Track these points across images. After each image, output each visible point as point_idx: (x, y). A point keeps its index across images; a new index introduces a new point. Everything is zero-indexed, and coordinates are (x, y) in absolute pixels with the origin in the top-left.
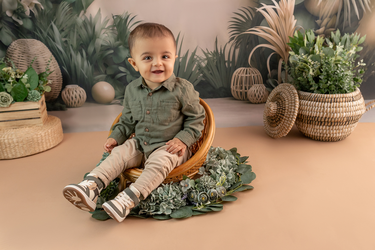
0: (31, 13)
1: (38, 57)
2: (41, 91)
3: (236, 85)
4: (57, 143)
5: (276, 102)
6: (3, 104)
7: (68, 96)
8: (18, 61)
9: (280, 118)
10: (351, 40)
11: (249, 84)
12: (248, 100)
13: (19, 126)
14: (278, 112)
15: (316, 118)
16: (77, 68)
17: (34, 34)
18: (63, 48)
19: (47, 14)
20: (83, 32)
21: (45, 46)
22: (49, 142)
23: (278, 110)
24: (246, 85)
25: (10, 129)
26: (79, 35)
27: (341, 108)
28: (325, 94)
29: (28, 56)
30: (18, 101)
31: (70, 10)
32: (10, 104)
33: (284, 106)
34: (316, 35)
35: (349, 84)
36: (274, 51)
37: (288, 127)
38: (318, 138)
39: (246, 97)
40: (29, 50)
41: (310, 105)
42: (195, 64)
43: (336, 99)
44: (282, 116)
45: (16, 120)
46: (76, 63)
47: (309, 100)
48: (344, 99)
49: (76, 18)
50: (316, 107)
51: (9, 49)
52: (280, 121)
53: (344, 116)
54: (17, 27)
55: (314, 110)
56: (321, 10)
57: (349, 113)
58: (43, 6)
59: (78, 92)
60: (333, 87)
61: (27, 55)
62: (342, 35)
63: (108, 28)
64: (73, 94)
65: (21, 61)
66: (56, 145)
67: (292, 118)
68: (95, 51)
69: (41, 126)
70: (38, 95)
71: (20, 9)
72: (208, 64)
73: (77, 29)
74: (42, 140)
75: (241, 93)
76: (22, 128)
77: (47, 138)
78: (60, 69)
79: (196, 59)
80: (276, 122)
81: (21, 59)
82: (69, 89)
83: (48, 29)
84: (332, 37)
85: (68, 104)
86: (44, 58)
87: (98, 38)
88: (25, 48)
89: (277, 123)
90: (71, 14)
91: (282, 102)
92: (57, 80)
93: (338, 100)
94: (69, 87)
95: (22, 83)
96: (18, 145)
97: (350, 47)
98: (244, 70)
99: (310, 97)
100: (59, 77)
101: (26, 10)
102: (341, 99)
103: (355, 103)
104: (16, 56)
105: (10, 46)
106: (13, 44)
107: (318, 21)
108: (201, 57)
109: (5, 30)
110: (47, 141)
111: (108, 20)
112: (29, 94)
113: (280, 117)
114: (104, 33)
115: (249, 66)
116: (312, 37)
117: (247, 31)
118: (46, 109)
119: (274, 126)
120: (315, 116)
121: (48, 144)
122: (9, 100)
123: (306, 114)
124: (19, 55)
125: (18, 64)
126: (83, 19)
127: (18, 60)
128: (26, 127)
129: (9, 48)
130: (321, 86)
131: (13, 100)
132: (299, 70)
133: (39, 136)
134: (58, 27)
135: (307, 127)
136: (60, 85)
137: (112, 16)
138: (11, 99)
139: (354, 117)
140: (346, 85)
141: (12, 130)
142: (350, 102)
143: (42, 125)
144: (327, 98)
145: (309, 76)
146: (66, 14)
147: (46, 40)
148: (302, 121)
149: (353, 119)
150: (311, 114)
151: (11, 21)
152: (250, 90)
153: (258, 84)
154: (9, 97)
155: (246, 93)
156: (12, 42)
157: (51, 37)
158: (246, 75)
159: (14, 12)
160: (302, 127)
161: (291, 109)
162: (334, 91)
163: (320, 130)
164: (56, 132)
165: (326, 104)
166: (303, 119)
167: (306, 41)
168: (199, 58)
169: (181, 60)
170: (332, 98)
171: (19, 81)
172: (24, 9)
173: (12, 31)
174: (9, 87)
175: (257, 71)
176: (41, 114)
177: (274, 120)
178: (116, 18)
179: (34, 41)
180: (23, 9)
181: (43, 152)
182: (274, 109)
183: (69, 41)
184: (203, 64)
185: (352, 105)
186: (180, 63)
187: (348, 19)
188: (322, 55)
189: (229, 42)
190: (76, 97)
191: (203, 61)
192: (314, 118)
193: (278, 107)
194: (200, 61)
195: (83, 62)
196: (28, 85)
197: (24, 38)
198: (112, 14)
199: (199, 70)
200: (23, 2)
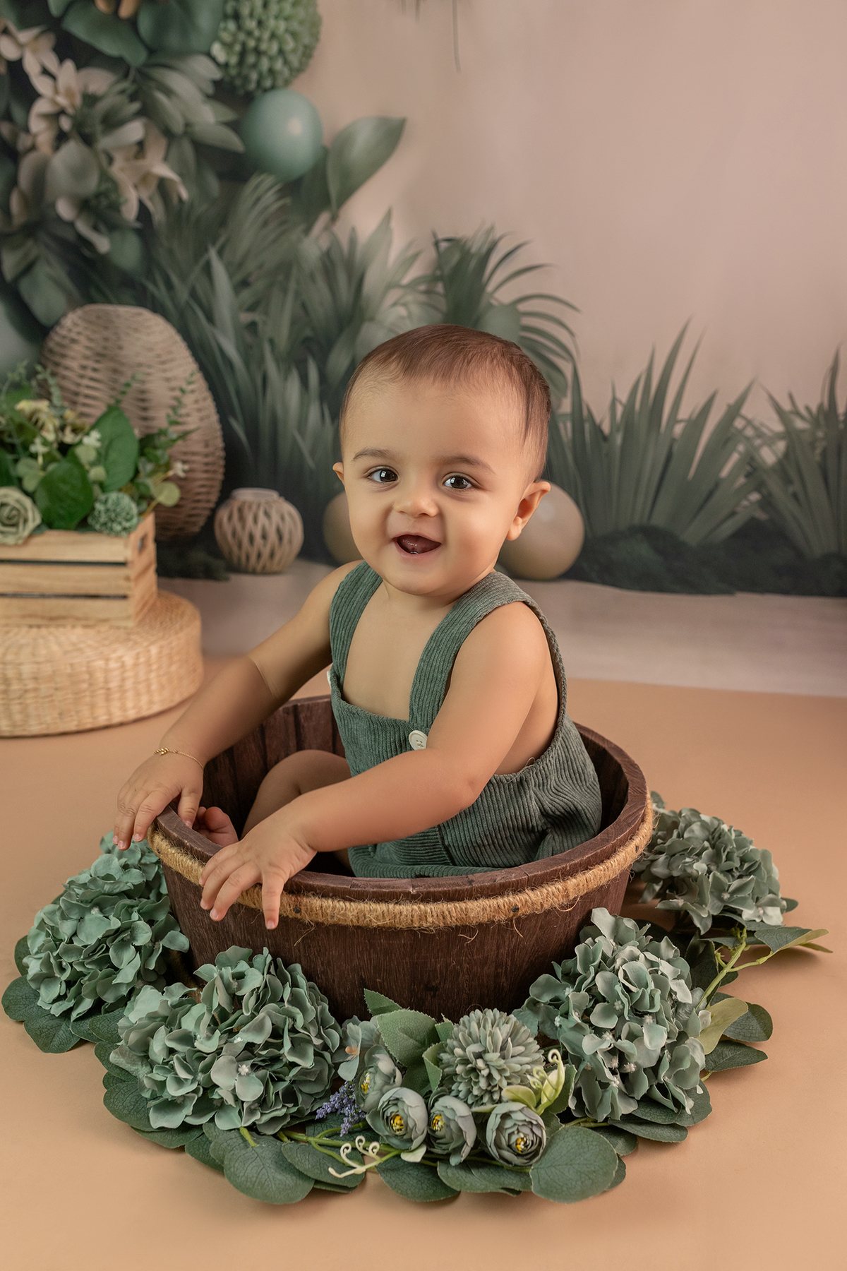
0: (143, 212)
1: (149, 374)
2: (143, 498)
4: (177, 699)
7: (239, 527)
8: (78, 385)
13: (51, 619)
16: (280, 426)
17: (144, 289)
18: (238, 349)
19: (198, 219)
20: (319, 296)
21: (178, 338)
22: (149, 691)
25: (19, 626)
26: (304, 306)
29: (115, 371)
30: (59, 528)
31: (281, 209)
32: (26, 533)
40: (120, 348)
42: (734, 449)
45: (43, 596)
46: (279, 410)
49: (300, 241)
51: (52, 339)
54: (85, 259)
58: (187, 189)
59: (275, 518)
61: (112, 365)
63: (412, 285)
64: (255, 520)
65: (88, 387)
66: (172, 704)
69: (125, 628)
70: (128, 514)
71: (105, 194)
72: (787, 455)
73: (298, 283)
74: (123, 680)
76: (61, 630)
77: (142, 676)
78: (218, 426)
79: (740, 432)
81: (92, 379)
82: (244, 503)
83: (196, 273)
85: (235, 560)
86: (168, 380)
87: (372, 319)
88: (106, 339)
90: (282, 223)
92: (206, 468)
94: (246, 495)
95: (76, 462)
96: (36, 690)
100: (213, 454)
104: (74, 364)
105: (58, 329)
106: (69, 321)
108: (762, 425)
109: (47, 268)
110: (142, 687)
111: (415, 257)
112: (99, 506)
114: (395, 304)
118: (153, 567)
121: (144, 699)
122: (26, 521)
124: (85, 362)
125: (77, 394)
126: (324, 243)
127: (79, 381)
128: (74, 627)
129: (52, 334)
131: (38, 521)
133: (113, 665)
134: (232, 269)
136: (212, 487)
137: (433, 240)
138: (34, 518)
141: (25, 629)
143: (130, 624)
146: (266, 223)
147: (182, 315)
151: (69, 236)
154: (26, 510)
156: (64, 315)
157: (201, 306)
159: (85, 205)
164: (176, 658)
168: (755, 428)
169: (678, 429)
171: (70, 452)
172: (119, 196)
173: (70, 275)
174: (30, 472)
176: (132, 584)
178: (448, 249)
179: (140, 314)
180: (113, 196)
181: (121, 724)
183: (265, 323)
184: (769, 456)
186: (673, 440)
190: (264, 537)
191: (770, 441)
194: (758, 442)
195: (304, 406)
196: (97, 473)
197: (108, 301)
198: (434, 235)
199: (748, 476)
200: (119, 170)
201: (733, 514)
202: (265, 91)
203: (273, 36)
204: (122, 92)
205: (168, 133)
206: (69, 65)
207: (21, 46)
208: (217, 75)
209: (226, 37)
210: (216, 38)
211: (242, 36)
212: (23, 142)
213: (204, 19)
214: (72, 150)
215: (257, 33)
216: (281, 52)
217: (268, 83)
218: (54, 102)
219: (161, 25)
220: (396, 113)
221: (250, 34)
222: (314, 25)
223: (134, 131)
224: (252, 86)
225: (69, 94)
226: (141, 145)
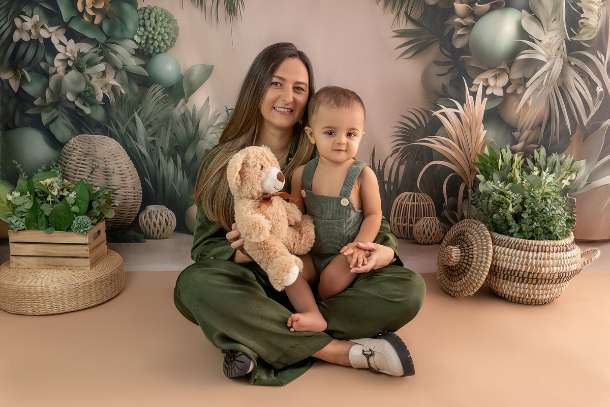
0: (105, 98)
1: (109, 162)
3: (398, 216)
5: (459, 246)
7: (149, 220)
8: (77, 167)
9: (465, 270)
10: (561, 163)
11: (416, 216)
12: (413, 238)
13: (57, 266)
14: (462, 261)
15: (517, 273)
16: (166, 181)
18: (147, 151)
19: (130, 101)
20: (181, 130)
21: (121, 147)
23: (462, 257)
24: (412, 217)
26: (174, 134)
27: (551, 260)
28: (529, 239)
29: (93, 161)
31: (164, 97)
33: (471, 253)
34: (513, 152)
35: (562, 228)
36: (453, 171)
37: (477, 283)
38: (517, 299)
39: (411, 233)
40: (96, 151)
41: (508, 254)
43: (544, 248)
44: (467, 266)
46: (165, 174)
47: (508, 247)
48: (555, 248)
49: (172, 110)
50: (516, 257)
51: (65, 149)
52: (465, 274)
53: (554, 272)
55: (514, 261)
56: (521, 119)
57: (562, 267)
58: (124, 89)
59: (165, 216)
60: (541, 231)
61: (92, 158)
62: (549, 154)
63: (218, 125)
64: (156, 218)
65: (81, 167)
67: (483, 271)
68: (195, 158)
71: (89, 91)
73: (172, 125)
75: (404, 228)
78: (140, 181)
80: (459, 274)
81: (82, 164)
82: (151, 211)
83: (129, 122)
84: (535, 157)
85: (148, 234)
86: (117, 164)
87: (203, 139)
88: (89, 148)
89: (460, 276)
90: (164, 103)
91: (468, 247)
92: (134, 198)
93: (547, 248)
94: (151, 208)
97: (560, 173)
98: (411, 195)
99: (508, 243)
100: (137, 192)
101: (98, 94)
102: (551, 248)
103: (569, 254)
104: (75, 158)
105: (67, 144)
106: (72, 141)
107: (516, 134)
109: (62, 120)
111: (219, 115)
113: (465, 268)
114: (211, 133)
115: (417, 191)
116: (508, 155)
117: (417, 142)
119: (456, 280)
120: (514, 269)
123: (502, 265)
124: (80, 157)
126: (182, 110)
127: (78, 165)
130: (524, 227)
132: (495, 204)
134: (144, 121)
135: (502, 284)
136: (137, 205)
137: (226, 110)
139: (567, 274)
140: (558, 229)
142: (562, 252)
144: (531, 245)
145: (508, 214)
146: (158, 103)
147: (123, 138)
148: (496, 275)
149: (566, 275)
150: (510, 266)
151: (72, 107)
152: (417, 224)
153: (429, 216)
155: (411, 228)
156: (70, 139)
157: (131, 134)
158: (413, 203)
159: (79, 95)
160: (495, 283)
161: (482, 258)
162: (541, 235)
163: (520, 288)
165: (531, 253)
166: (496, 273)
167: (500, 161)
170: (538, 246)
172: (95, 92)
173: (72, 122)
175: (428, 198)
177: (455, 271)
179: (105, 138)
180: (92, 92)
182: (456, 257)
183: (159, 140)
185: (565, 257)
187: (555, 134)
188: (526, 185)
189: (391, 156)
190: (160, 224)
192: (513, 273)
193: (461, 253)
195: (176, 172)
197: (90, 133)
198: (226, 108)
200: (94, 82)
202: (157, 54)
203: (159, 33)
204: (95, 52)
205: (116, 68)
206: (72, 41)
207: (50, 33)
208: (137, 47)
209: (140, 33)
210: (136, 33)
211: (146, 33)
212: (51, 70)
213: (131, 26)
214: (73, 74)
215: (153, 32)
217: (158, 51)
218: (65, 55)
219: (112, 28)
220: (210, 63)
221: (150, 32)
222: (176, 30)
223: (101, 67)
224: (152, 52)
225: (72, 52)
226: (104, 72)
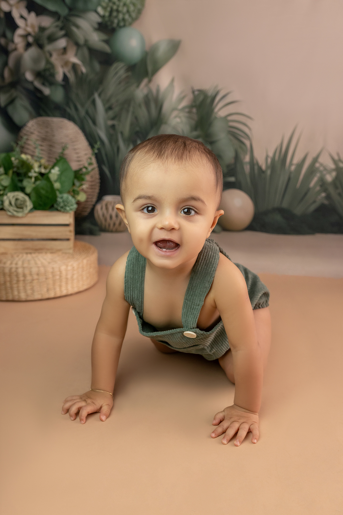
0: (65, 78)
6: (16, 211)
7: (105, 212)
13: (37, 250)
17: (65, 110)
18: (107, 136)
19: (90, 81)
20: (143, 114)
21: (80, 131)
22: (82, 280)
25: (22, 253)
26: (136, 118)
30: (40, 209)
31: (127, 77)
32: (27, 212)
42: (315, 175)
45: (32, 240)
49: (134, 90)
51: (22, 132)
58: (85, 68)
61: (49, 143)
63: (183, 109)
69: (70, 253)
71: (48, 70)
72: (336, 177)
73: (134, 108)
76: (40, 254)
77: (80, 273)
78: (97, 169)
79: (318, 168)
82: (108, 202)
83: (88, 104)
85: (104, 226)
87: (166, 123)
90: (127, 83)
94: (108, 198)
95: (48, 180)
96: (38, 279)
100: (94, 181)
101: (58, 73)
104: (32, 143)
105: (25, 128)
106: (30, 124)
108: (327, 165)
109: (21, 101)
110: (80, 278)
111: (184, 97)
112: (59, 200)
114: (176, 117)
121: (81, 283)
122: (26, 206)
124: (37, 142)
126: (145, 91)
128: (46, 253)
129: (22, 130)
131: (31, 206)
133: (69, 268)
134: (105, 102)
136: (94, 195)
137: (192, 90)
138: (29, 205)
141: (25, 254)
143: (71, 251)
146: (120, 83)
147: (82, 121)
151: (30, 87)
154: (26, 202)
157: (90, 117)
159: (38, 75)
168: (324, 167)
169: (293, 168)
171: (45, 177)
172: (54, 71)
173: (31, 104)
174: (29, 185)
178: (198, 95)
179: (63, 121)
180: (52, 71)
181: (71, 295)
183: (119, 125)
186: (290, 173)
191: (330, 172)
194: (325, 172)
196: (57, 185)
197: (48, 115)
198: (192, 88)
199: (321, 186)
200: (55, 59)
201: (314, 202)
202: (121, 27)
203: (125, 5)
204: (57, 26)
205: (77, 44)
206: (33, 14)
207: (11, 6)
208: (99, 20)
209: (104, 4)
210: (99, 4)
211: (111, 4)
212: (11, 47)
214: (33, 51)
215: (117, 3)
216: (128, 11)
217: (122, 24)
218: (25, 30)
220: (177, 38)
221: (114, 3)
223: (62, 43)
224: (115, 25)
225: (32, 26)
226: (65, 50)
